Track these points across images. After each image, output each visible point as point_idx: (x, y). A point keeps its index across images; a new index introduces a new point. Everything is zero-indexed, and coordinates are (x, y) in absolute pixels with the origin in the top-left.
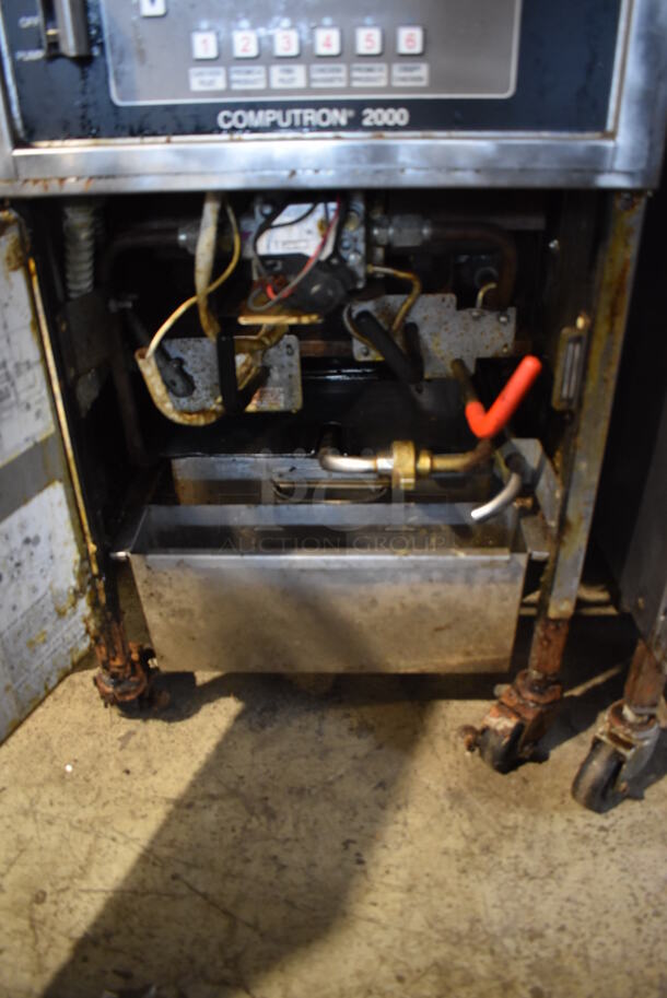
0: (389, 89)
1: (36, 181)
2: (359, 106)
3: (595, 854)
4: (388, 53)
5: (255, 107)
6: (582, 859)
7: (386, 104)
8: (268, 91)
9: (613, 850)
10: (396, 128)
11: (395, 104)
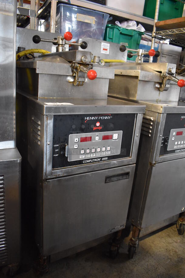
0: (106, 155)
1: (54, 175)
2: (102, 158)
3: (136, 266)
4: (106, 150)
5: (88, 160)
6: (135, 267)
7: (105, 157)
8: (90, 157)
9: (138, 264)
10: (106, 160)
11: (106, 157)
